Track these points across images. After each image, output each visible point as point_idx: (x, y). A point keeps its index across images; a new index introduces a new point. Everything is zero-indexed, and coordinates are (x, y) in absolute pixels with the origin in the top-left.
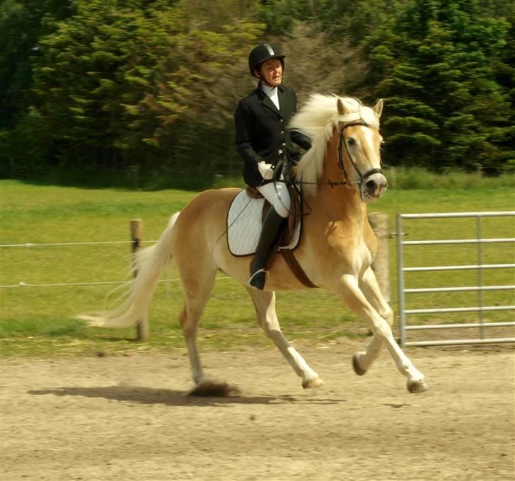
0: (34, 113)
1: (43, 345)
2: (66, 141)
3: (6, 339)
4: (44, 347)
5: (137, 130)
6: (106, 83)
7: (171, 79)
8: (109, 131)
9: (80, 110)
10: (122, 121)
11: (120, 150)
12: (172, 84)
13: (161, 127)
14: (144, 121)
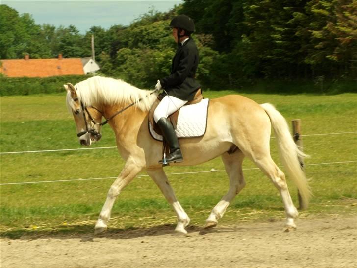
0: (245, 40)
1: (230, 215)
2: (269, 60)
3: (203, 211)
4: (230, 217)
5: (321, 49)
6: (298, 15)
7: (345, 10)
8: (300, 51)
9: (278, 36)
10: (311, 43)
11: (309, 65)
12: (347, 14)
13: (339, 46)
14: (326, 42)
